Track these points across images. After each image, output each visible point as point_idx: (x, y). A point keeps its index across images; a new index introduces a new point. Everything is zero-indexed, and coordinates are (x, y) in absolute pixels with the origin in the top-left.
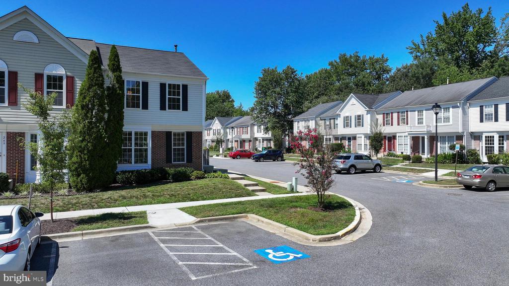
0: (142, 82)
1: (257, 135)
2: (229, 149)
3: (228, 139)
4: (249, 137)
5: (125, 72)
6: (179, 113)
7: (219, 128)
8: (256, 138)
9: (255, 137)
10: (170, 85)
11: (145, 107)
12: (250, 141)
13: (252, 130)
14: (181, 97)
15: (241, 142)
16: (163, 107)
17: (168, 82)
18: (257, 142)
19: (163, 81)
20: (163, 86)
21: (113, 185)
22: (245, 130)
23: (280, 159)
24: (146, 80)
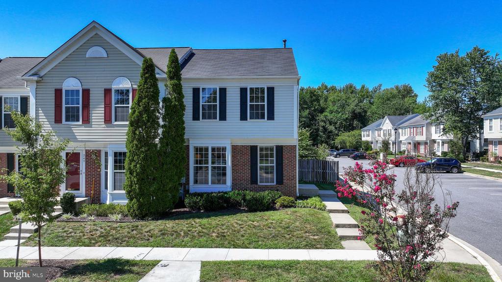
0: (220, 88)
1: (435, 136)
2: (401, 152)
3: (401, 141)
4: (425, 139)
5: (186, 79)
6: (264, 123)
7: (390, 128)
8: (433, 140)
9: (432, 138)
10: (251, 89)
11: (223, 117)
12: (426, 143)
13: (428, 131)
14: (266, 103)
15: (415, 144)
16: (243, 117)
17: (249, 86)
18: (436, 145)
19: (243, 85)
20: (243, 91)
21: (174, 210)
22: (419, 130)
23: (455, 170)
24: (223, 86)
